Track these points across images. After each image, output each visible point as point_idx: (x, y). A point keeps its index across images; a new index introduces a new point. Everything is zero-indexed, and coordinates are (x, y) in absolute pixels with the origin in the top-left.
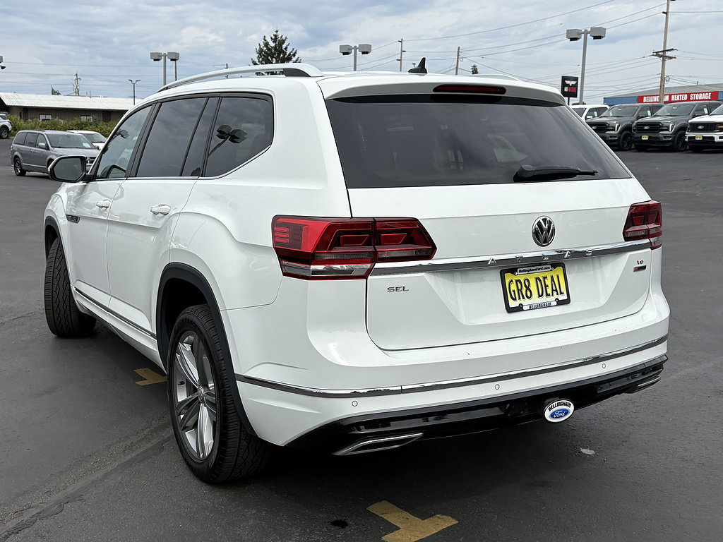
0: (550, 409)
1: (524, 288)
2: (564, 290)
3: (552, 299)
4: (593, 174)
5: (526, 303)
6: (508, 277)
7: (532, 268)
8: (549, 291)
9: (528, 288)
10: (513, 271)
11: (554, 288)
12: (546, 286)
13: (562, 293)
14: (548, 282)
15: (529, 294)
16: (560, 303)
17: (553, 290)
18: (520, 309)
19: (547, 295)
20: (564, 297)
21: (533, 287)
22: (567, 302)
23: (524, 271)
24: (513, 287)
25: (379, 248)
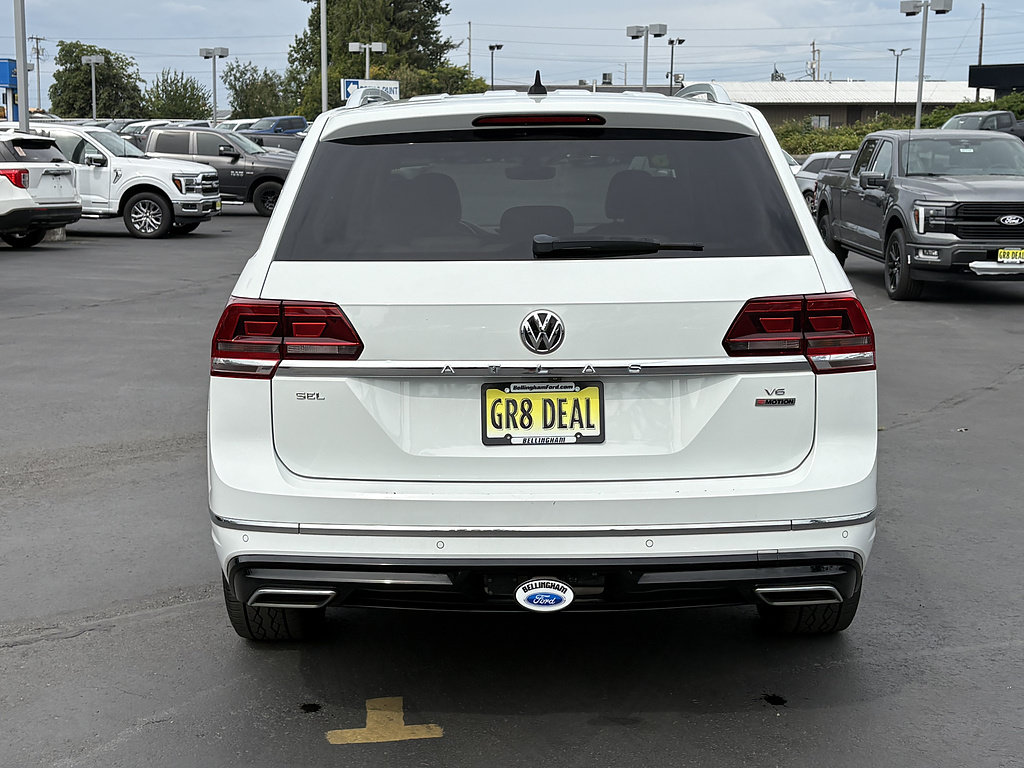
0: (525, 590)
1: (520, 413)
2: (595, 419)
3: (569, 434)
4: (699, 249)
5: (518, 434)
6: (493, 395)
7: (537, 385)
8: (566, 420)
9: (526, 414)
10: (502, 386)
11: (577, 418)
12: (562, 413)
13: (590, 426)
14: (568, 408)
15: (526, 422)
16: (581, 440)
17: (573, 420)
18: (506, 441)
19: (561, 426)
20: (596, 432)
21: (537, 413)
22: (600, 440)
23: (523, 388)
24: (501, 409)
25: (288, 341)
